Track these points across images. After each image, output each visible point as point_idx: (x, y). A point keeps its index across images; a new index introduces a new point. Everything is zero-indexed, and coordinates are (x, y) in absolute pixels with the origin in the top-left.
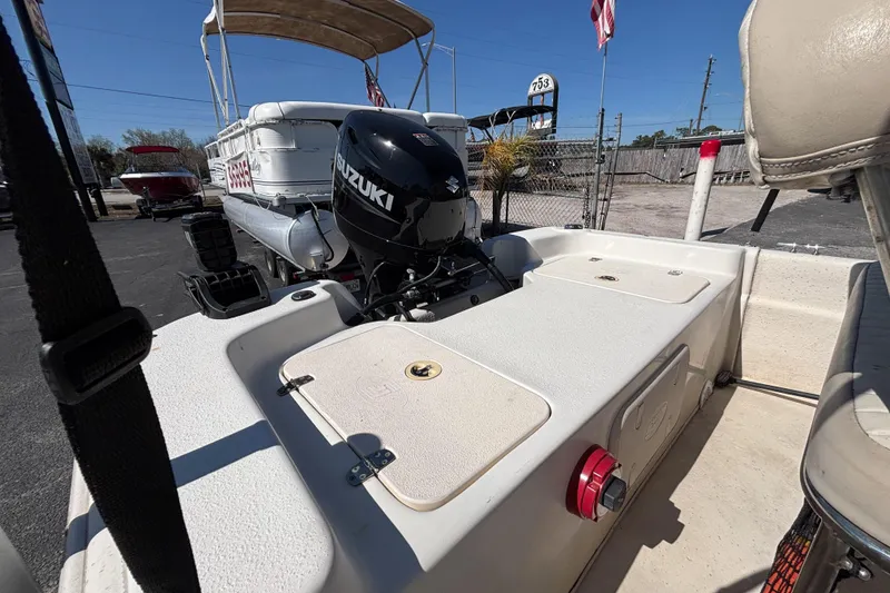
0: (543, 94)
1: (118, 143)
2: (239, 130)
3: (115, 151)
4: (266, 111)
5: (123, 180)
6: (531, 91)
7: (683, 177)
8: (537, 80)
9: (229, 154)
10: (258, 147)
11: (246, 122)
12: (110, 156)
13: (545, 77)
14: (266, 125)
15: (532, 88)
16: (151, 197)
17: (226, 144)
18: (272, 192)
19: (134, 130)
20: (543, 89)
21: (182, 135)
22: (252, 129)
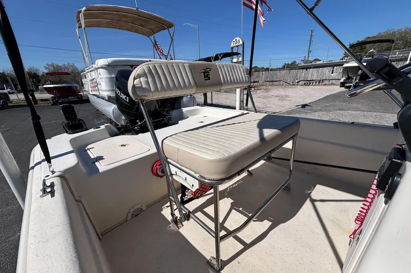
0: (237, 46)
1: (42, 70)
2: (93, 69)
3: (40, 74)
4: (102, 62)
5: (44, 88)
6: (232, 45)
7: (298, 82)
8: (234, 40)
9: (90, 78)
10: (99, 76)
11: (95, 66)
12: (38, 76)
13: (238, 39)
14: (102, 68)
15: (232, 44)
16: (58, 95)
17: (89, 73)
18: (106, 94)
19: (50, 64)
20: (237, 44)
21: (73, 66)
22: (97, 69)
